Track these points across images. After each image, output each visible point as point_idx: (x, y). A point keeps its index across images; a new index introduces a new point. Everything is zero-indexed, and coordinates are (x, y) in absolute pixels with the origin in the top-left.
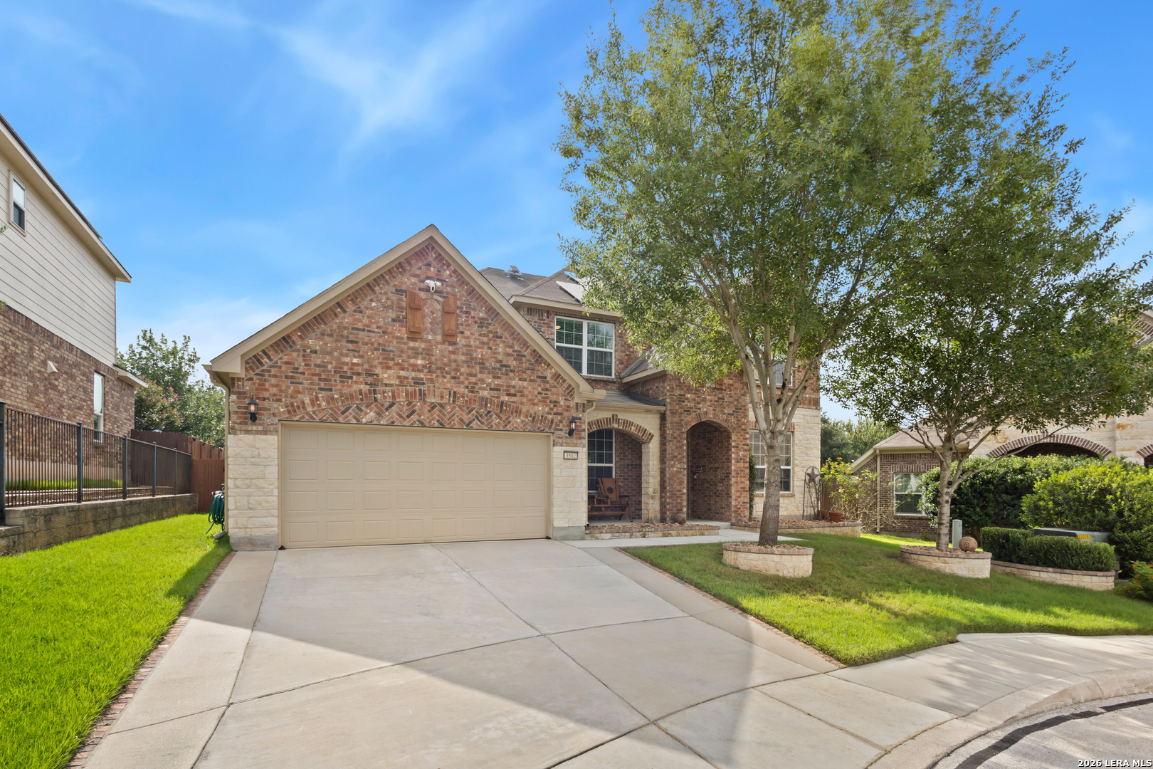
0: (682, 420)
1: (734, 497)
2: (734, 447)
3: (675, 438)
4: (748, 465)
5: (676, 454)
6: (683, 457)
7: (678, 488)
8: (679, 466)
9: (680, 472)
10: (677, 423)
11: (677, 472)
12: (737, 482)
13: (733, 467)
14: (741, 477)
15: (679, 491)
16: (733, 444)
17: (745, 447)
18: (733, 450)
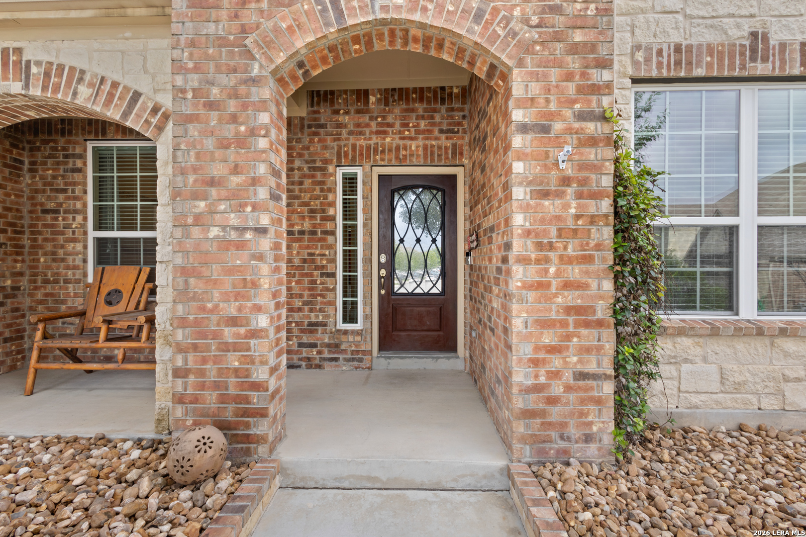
0: (244, 30)
1: (523, 350)
2: (524, 129)
3: (211, 106)
4: (606, 206)
5: (218, 170)
6: (255, 181)
7: (231, 309)
8: (233, 219)
9: (241, 245)
10: (221, 42)
11: (225, 245)
12: (541, 286)
13: (518, 219)
14: (566, 260)
15: (233, 322)
16: (518, 115)
17: (591, 127)
18: (517, 141)
